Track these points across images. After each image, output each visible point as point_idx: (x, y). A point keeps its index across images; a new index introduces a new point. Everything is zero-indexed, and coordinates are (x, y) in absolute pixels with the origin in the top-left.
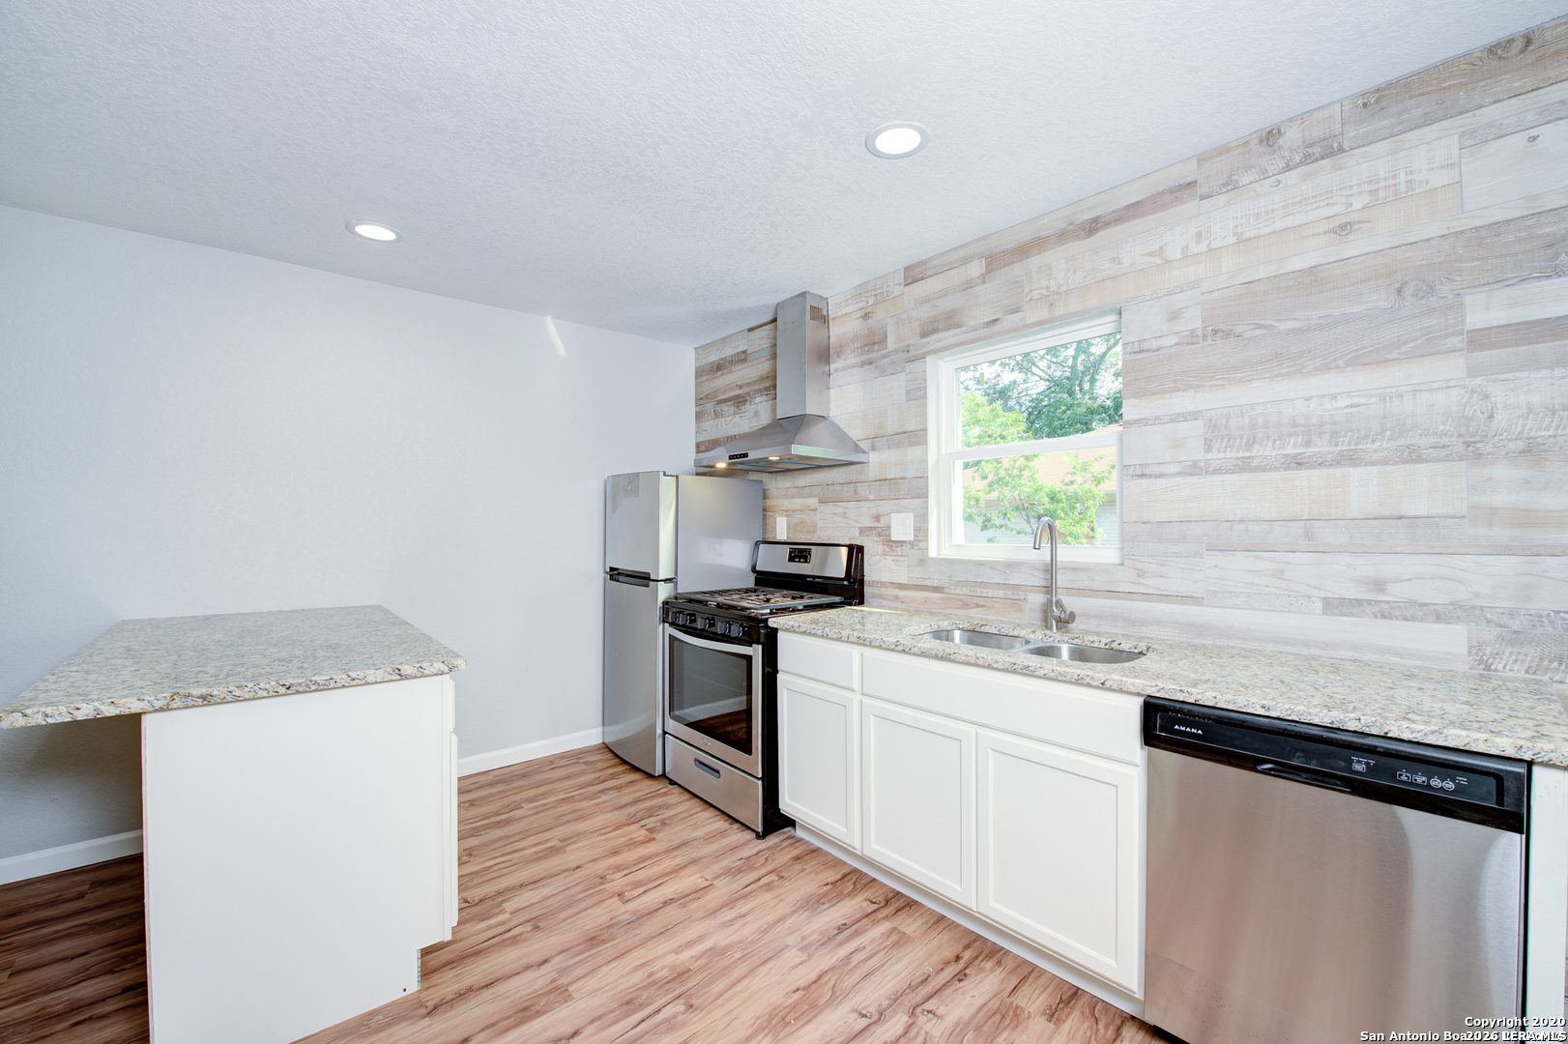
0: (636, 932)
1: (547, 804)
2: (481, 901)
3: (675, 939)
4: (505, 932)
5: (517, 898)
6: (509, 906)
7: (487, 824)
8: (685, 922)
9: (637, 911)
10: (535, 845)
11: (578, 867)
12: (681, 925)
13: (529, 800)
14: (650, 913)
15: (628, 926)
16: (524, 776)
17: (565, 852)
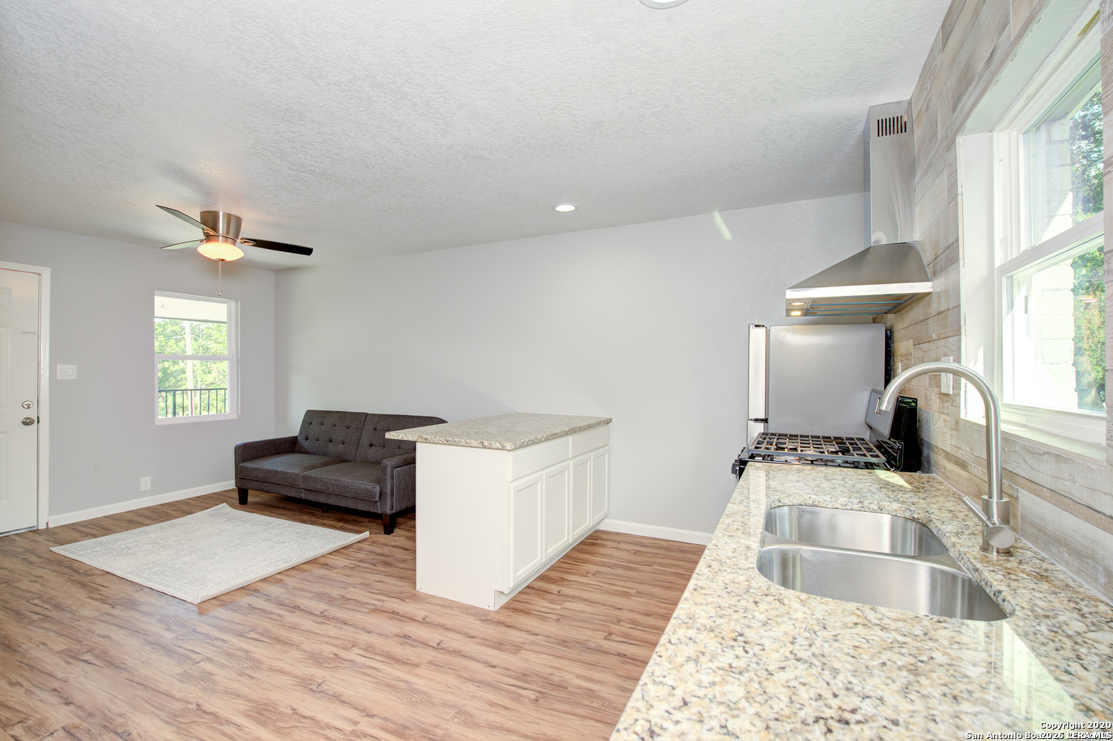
0: (583, 654)
1: (666, 571)
2: (563, 595)
3: (589, 672)
4: (545, 612)
5: (575, 604)
6: (567, 605)
7: (621, 565)
8: (608, 670)
9: (602, 647)
10: (623, 587)
11: (620, 609)
12: (604, 669)
13: (661, 565)
14: (604, 652)
15: (585, 649)
16: (683, 551)
17: (628, 598)
